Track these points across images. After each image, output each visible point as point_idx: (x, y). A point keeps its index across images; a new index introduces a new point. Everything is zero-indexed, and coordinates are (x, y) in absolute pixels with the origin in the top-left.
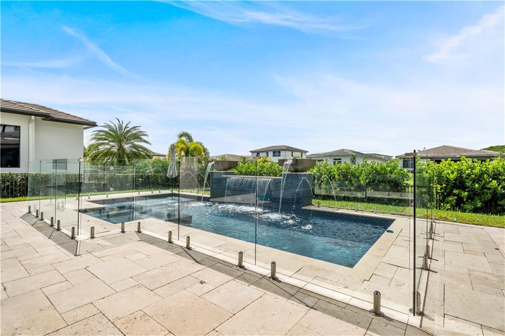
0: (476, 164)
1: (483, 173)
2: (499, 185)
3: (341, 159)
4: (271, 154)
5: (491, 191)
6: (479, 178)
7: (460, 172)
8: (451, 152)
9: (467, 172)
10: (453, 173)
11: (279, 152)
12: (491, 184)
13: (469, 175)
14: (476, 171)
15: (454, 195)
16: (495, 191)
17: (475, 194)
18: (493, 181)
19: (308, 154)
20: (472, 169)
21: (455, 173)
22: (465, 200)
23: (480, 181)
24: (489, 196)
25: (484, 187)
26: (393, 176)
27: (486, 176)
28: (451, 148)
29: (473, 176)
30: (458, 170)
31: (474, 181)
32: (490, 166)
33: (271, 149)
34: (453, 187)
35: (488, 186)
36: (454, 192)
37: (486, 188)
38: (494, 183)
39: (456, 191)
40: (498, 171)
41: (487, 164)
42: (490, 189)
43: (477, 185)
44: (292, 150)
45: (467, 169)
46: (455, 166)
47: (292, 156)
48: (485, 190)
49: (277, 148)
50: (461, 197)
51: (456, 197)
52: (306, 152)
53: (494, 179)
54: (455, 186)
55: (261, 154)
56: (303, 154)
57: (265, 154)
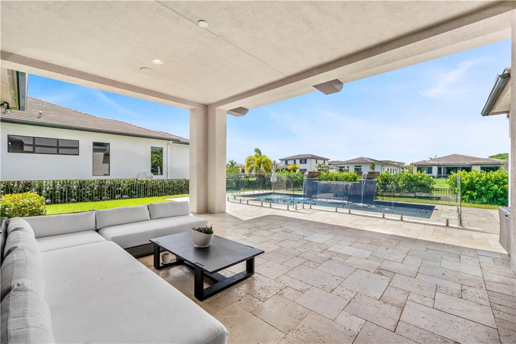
0: (483, 174)
1: (488, 180)
2: (499, 188)
3: (361, 166)
4: (298, 161)
5: (494, 192)
6: (485, 183)
7: (471, 179)
8: (460, 160)
9: (476, 179)
10: (466, 179)
11: (306, 160)
12: (493, 187)
13: (478, 181)
14: (483, 178)
15: (467, 194)
16: (496, 192)
17: (482, 194)
18: (495, 185)
19: (329, 161)
20: (480, 177)
21: (468, 180)
22: (475, 198)
23: (486, 185)
24: (492, 195)
25: (488, 189)
26: (423, 181)
27: (490, 182)
28: (461, 156)
29: (481, 182)
30: (470, 178)
31: (481, 185)
32: (492, 176)
33: (298, 157)
34: (466, 189)
35: (491, 188)
36: (467, 192)
37: (490, 190)
38: (496, 187)
39: (468, 192)
40: (498, 178)
41: (491, 174)
42: (492, 190)
43: (483, 188)
44: (317, 158)
45: (477, 177)
46: (468, 175)
47: (316, 163)
48: (489, 191)
49: (304, 157)
50: (472, 196)
51: (468, 196)
52: (327, 160)
53: (495, 184)
54: (468, 188)
55: (289, 162)
56: (326, 161)
57: (292, 162)
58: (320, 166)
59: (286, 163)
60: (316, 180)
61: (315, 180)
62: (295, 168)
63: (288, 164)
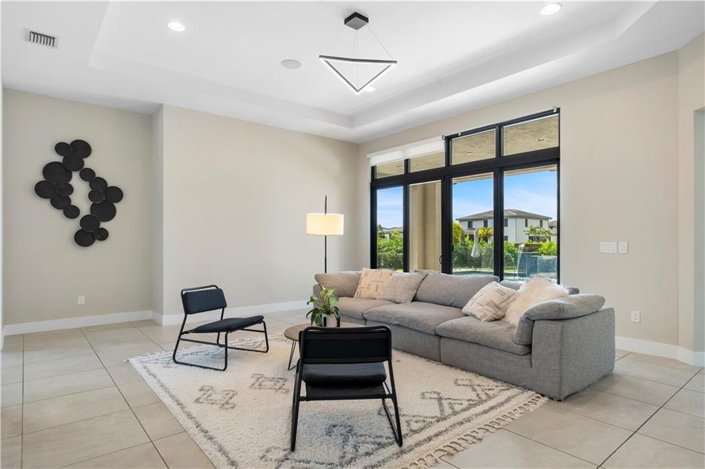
11: (505, 221)
19: (550, 221)
44: (526, 217)
47: (526, 226)
52: (547, 219)
55: (475, 224)
56: (544, 222)
57: (481, 224)
58: (533, 230)
59: (470, 226)
60: (536, 254)
61: (532, 254)
62: (487, 234)
63: (474, 227)
